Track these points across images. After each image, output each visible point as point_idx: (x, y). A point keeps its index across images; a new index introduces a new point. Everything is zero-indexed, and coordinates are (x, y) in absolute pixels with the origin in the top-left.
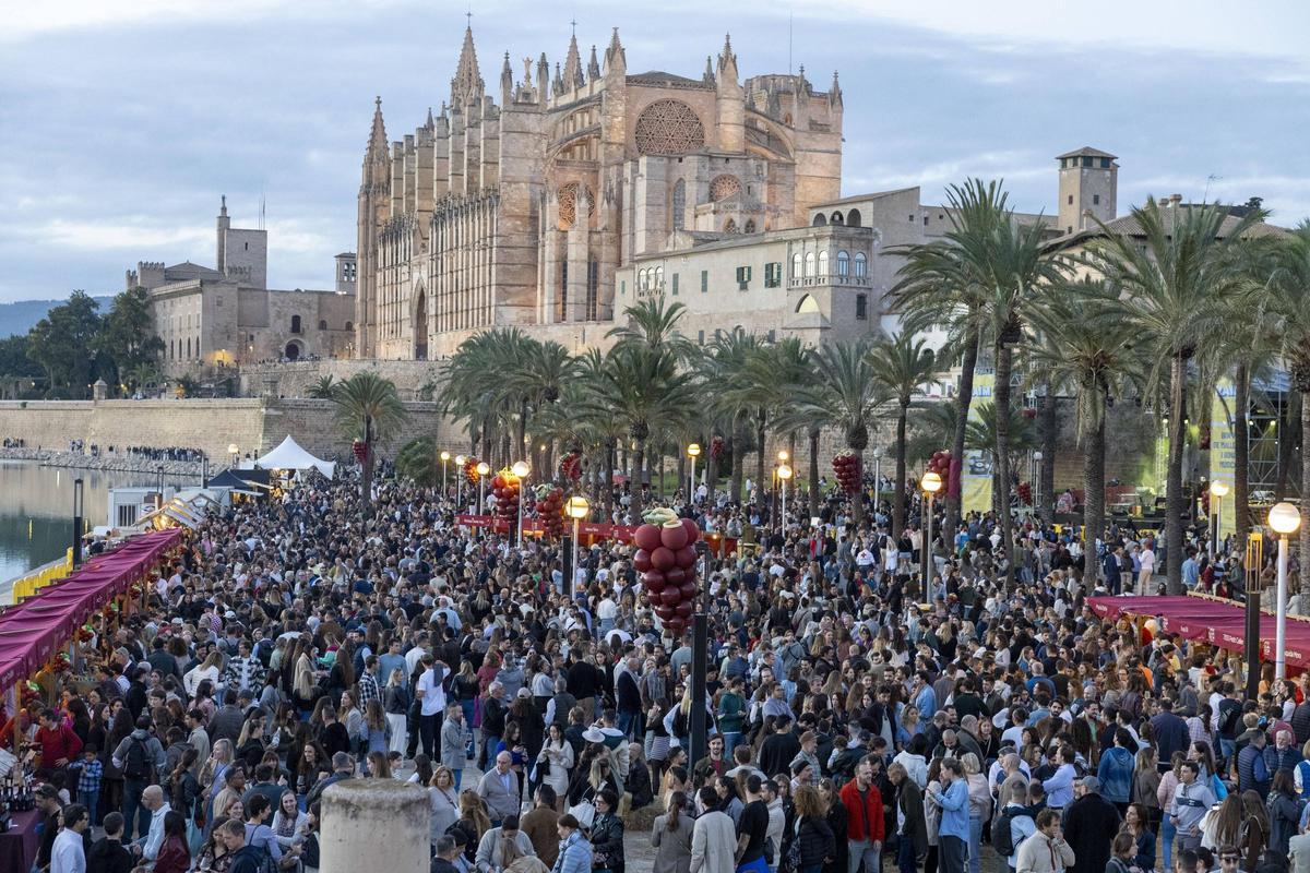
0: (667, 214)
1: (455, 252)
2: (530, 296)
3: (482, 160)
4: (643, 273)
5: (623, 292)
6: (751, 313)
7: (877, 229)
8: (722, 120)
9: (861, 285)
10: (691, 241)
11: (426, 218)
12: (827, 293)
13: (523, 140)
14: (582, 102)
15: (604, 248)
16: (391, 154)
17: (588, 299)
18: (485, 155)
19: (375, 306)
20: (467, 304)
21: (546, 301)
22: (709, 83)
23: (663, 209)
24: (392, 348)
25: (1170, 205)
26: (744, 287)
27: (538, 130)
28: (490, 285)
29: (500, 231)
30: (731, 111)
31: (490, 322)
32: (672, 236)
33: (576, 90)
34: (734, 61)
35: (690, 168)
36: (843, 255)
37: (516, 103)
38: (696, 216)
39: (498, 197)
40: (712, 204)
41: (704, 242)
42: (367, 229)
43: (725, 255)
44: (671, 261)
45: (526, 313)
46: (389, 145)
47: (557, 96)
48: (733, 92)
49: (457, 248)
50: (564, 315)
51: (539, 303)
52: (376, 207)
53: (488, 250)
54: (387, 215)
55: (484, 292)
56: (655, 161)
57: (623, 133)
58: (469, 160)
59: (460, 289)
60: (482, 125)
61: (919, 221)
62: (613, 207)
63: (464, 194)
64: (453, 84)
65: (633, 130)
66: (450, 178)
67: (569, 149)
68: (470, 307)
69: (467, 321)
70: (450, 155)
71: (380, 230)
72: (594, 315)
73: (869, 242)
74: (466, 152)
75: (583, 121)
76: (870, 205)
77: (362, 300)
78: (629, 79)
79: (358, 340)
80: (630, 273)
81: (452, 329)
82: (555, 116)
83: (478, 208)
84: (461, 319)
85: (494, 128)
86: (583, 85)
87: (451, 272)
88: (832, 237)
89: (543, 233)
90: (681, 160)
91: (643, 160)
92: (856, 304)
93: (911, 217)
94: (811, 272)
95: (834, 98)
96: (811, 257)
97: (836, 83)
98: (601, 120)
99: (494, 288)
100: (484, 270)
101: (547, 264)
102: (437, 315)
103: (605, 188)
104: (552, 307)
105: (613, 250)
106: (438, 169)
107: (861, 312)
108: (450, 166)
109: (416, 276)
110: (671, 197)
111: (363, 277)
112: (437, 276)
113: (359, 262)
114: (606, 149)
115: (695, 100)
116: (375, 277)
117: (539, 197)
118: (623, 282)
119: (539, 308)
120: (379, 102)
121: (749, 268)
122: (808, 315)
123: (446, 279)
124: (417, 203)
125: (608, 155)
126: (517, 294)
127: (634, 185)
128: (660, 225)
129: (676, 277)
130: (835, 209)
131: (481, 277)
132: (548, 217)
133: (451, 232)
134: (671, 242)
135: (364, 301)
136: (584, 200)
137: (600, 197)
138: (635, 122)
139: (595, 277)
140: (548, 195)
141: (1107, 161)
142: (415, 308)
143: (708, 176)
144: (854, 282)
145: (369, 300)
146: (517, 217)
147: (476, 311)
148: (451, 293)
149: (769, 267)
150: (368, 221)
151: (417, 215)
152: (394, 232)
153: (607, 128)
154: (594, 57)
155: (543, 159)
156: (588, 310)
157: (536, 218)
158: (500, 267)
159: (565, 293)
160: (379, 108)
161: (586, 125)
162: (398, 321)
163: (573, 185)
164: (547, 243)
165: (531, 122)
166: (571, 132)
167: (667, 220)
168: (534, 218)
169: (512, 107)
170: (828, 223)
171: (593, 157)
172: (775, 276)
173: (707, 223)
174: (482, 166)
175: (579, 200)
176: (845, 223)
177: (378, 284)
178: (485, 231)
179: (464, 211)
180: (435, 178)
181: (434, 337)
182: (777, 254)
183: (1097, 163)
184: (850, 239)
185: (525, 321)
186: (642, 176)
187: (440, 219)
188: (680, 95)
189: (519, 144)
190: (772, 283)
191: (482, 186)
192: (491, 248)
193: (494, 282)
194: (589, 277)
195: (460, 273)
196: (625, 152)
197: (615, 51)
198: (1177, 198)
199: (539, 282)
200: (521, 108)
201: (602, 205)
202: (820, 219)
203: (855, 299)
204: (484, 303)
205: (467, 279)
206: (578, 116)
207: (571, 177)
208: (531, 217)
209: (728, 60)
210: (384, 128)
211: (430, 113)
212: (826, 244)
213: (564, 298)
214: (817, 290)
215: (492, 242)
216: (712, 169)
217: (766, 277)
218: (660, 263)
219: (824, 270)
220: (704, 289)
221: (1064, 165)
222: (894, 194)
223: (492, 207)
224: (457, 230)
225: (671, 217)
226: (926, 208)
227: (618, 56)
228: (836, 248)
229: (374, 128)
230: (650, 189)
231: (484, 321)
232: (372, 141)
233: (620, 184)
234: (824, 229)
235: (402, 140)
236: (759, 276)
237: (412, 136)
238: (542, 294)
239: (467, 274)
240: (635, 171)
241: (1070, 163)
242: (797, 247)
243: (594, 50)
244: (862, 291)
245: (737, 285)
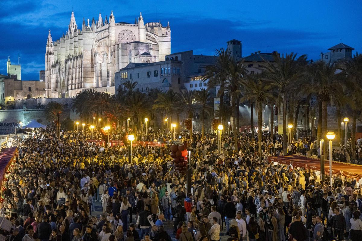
1: (72, 69)
2: (92, 80)
5: (117, 79)
6: (151, 83)
7: (182, 61)
8: (140, 34)
9: (179, 75)
10: (135, 65)
11: (63, 61)
12: (170, 78)
13: (89, 40)
14: (104, 30)
17: (107, 81)
19: (51, 84)
23: (126, 57)
25: (258, 54)
26: (149, 77)
27: (93, 37)
30: (142, 32)
31: (82, 87)
32: (129, 64)
35: (132, 46)
36: (174, 68)
38: (134, 59)
39: (83, 55)
40: (139, 56)
42: (48, 64)
43: (143, 69)
44: (130, 70)
45: (91, 85)
47: (97, 29)
48: (142, 27)
50: (101, 85)
52: (50, 58)
53: (81, 69)
54: (53, 60)
55: (80, 79)
56: (123, 45)
57: (115, 38)
59: (73, 78)
60: (77, 36)
61: (193, 59)
62: (113, 57)
63: (73, 54)
65: (117, 37)
66: (69, 50)
68: (76, 83)
69: (76, 87)
70: (69, 44)
71: (51, 64)
72: (109, 85)
73: (181, 64)
74: (74, 44)
75: (104, 35)
76: (180, 55)
77: (47, 82)
78: (116, 24)
79: (46, 92)
80: (119, 74)
81: (72, 89)
82: (96, 34)
83: (78, 58)
85: (81, 37)
86: (103, 26)
87: (71, 75)
88: (171, 63)
89: (95, 64)
90: (130, 45)
91: (120, 45)
92: (178, 80)
93: (191, 58)
94: (166, 72)
95: (169, 28)
96: (166, 68)
98: (109, 34)
99: (82, 78)
101: (96, 72)
106: (66, 48)
107: (179, 82)
108: (70, 47)
109: (61, 76)
110: (128, 54)
111: (47, 76)
112: (67, 76)
113: (46, 73)
114: (110, 42)
115: (133, 29)
116: (50, 76)
117: (93, 55)
118: (117, 76)
119: (94, 83)
121: (150, 72)
122: (165, 84)
124: (61, 57)
126: (89, 80)
127: (118, 51)
128: (125, 61)
129: (131, 74)
130: (171, 56)
131: (79, 75)
132: (96, 60)
133: (71, 64)
136: (105, 55)
137: (109, 55)
138: (118, 35)
139: (109, 75)
140: (96, 54)
141: (239, 43)
144: (177, 75)
145: (49, 82)
146: (88, 60)
147: (78, 84)
148: (71, 80)
149: (155, 72)
150: (48, 62)
151: (61, 60)
152: (55, 65)
153: (110, 37)
155: (94, 45)
156: (107, 83)
157: (93, 60)
158: (84, 73)
159: (101, 79)
162: (57, 87)
163: (102, 52)
164: (96, 66)
165: (90, 35)
166: (101, 38)
167: (127, 60)
169: (85, 32)
170: (170, 60)
171: (107, 44)
173: (138, 61)
174: (78, 47)
176: (174, 60)
177: (51, 78)
178: (79, 64)
179: (74, 59)
182: (157, 68)
183: (237, 43)
184: (176, 64)
185: (91, 87)
186: (120, 49)
187: (67, 61)
188: (129, 28)
190: (156, 75)
191: (78, 52)
193: (82, 77)
195: (73, 75)
196: (115, 43)
197: (112, 17)
198: (259, 52)
199: (94, 77)
200: (88, 32)
202: (168, 59)
204: (80, 82)
205: (75, 76)
208: (91, 60)
212: (170, 65)
213: (101, 81)
214: (167, 77)
215: (81, 67)
216: (138, 47)
218: (127, 71)
219: (169, 72)
220: (138, 77)
221: (228, 44)
222: (186, 52)
223: (81, 58)
226: (194, 55)
228: (172, 66)
230: (122, 52)
231: (80, 87)
232: (48, 41)
236: (153, 74)
238: (95, 80)
240: (118, 47)
241: (230, 43)
242: (162, 66)
243: (106, 17)
244: (179, 77)
245: (147, 76)
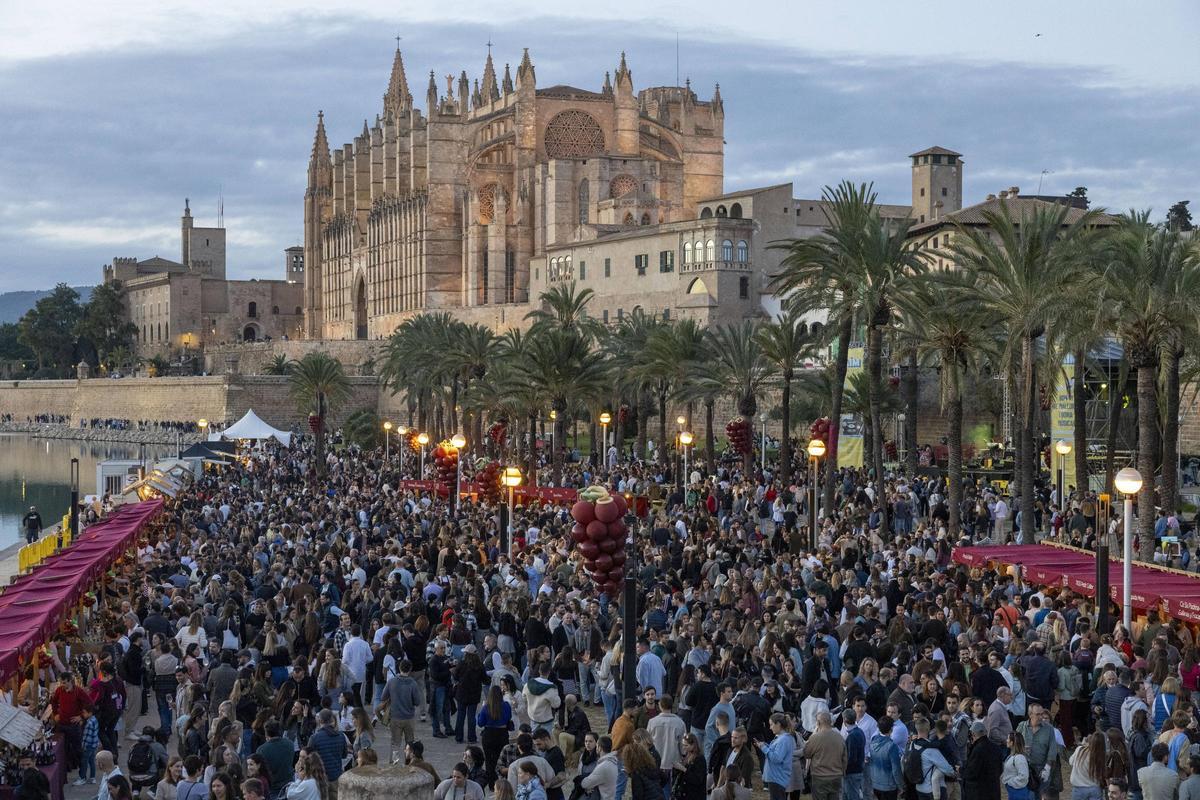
0: (574, 209)
1: (390, 245)
2: (456, 283)
3: (412, 165)
4: (554, 261)
5: (537, 278)
6: (648, 295)
7: (756, 220)
8: (620, 127)
9: (743, 269)
10: (596, 233)
11: (364, 215)
12: (714, 276)
13: (446, 147)
14: (498, 113)
15: (519, 239)
16: (333, 160)
17: (507, 284)
18: (414, 161)
19: (321, 293)
20: (402, 291)
21: (470, 286)
22: (607, 95)
23: (570, 205)
24: (336, 330)
25: (1009, 197)
26: (642, 272)
27: (461, 138)
28: (421, 274)
29: (430, 226)
30: (627, 119)
31: (421, 305)
32: (578, 230)
33: (493, 103)
34: (629, 76)
35: (592, 169)
36: (727, 243)
37: (441, 115)
38: (599, 211)
39: (426, 197)
40: (613, 200)
41: (607, 234)
42: (313, 225)
43: (625, 245)
44: (578, 250)
45: (453, 298)
46: (331, 153)
47: (476, 109)
48: (629, 102)
49: (391, 241)
50: (486, 298)
51: (464, 288)
52: (320, 207)
53: (419, 243)
54: (330, 214)
55: (416, 279)
56: (562, 163)
57: (534, 139)
58: (401, 165)
59: (394, 276)
60: (412, 134)
61: (792, 213)
62: (527, 203)
63: (397, 195)
64: (385, 99)
65: (542, 135)
66: (385, 181)
67: (488, 154)
68: (404, 292)
69: (402, 305)
70: (384, 161)
71: (324, 227)
72: (512, 298)
73: (750, 231)
74: (398, 158)
75: (499, 129)
76: (750, 200)
77: (310, 288)
78: (540, 94)
79: (307, 323)
80: (543, 261)
81: (388, 312)
82: (474, 127)
83: (410, 207)
84: (396, 303)
85: (421, 137)
86: (499, 99)
87: (387, 262)
88: (718, 228)
89: (467, 228)
90: (584, 163)
91: (552, 163)
92: (738, 286)
93: (786, 210)
94: (699, 258)
95: (716, 106)
96: (699, 245)
97: (718, 94)
98: (515, 128)
99: (424, 275)
100: (416, 261)
101: (470, 254)
102: (375, 300)
103: (519, 188)
104: (475, 291)
105: (527, 241)
106: (374, 173)
107: (744, 293)
108: (385, 170)
109: (356, 266)
110: (577, 194)
111: (309, 268)
112: (374, 266)
113: (306, 254)
114: (519, 154)
115: (596, 110)
116: (320, 268)
117: (462, 196)
118: (537, 270)
119: (464, 293)
120: (321, 116)
121: (646, 256)
122: (697, 296)
123: (383, 269)
124: (356, 203)
125: (522, 159)
126: (444, 281)
127: (544, 184)
128: (568, 219)
129: (583, 264)
130: (719, 204)
131: (412, 266)
132: (470, 213)
133: (387, 228)
134: (578, 234)
135: (311, 289)
136: (501, 198)
137: (515, 196)
138: (544, 129)
139: (512, 265)
140: (470, 194)
141: (953, 158)
142: (356, 294)
143: (607, 175)
144: (737, 267)
145: (316, 287)
146: (444, 214)
147: (409, 296)
148: (387, 280)
149: (664, 255)
150: (314, 218)
151: (356, 214)
152: (336, 228)
153: (520, 135)
154: (508, 74)
155: (465, 163)
156: (507, 293)
157: (460, 215)
158: (430, 257)
159: (486, 279)
160: (321, 120)
161: (502, 133)
162: (341, 305)
163: (493, 185)
164: (470, 236)
165: (454, 131)
166: (489, 139)
167: (574, 215)
168: (458, 215)
169: (437, 119)
170: (714, 215)
171: (509, 161)
172: (669, 262)
173: (608, 217)
174: (412, 170)
175: (498, 199)
176: (729, 215)
177: (323, 274)
178: (416, 226)
179: (397, 209)
180: (371, 181)
181: (374, 319)
182: (670, 243)
183: (944, 160)
184: (733, 229)
185: (452, 304)
186: (551, 176)
187: (376, 216)
188: (583, 106)
189: (444, 150)
190: (666, 268)
191: (412, 187)
192: (421, 241)
193: (424, 270)
194: (507, 265)
195: (394, 263)
196: (537, 156)
197: (526, 69)
198: (1015, 191)
199: (464, 270)
200: (445, 119)
201: (517, 203)
202: (707, 212)
203: (738, 280)
204: (416, 290)
205: (401, 269)
206: (495, 125)
207: (490, 178)
208: (455, 214)
209: (624, 75)
210: (326, 138)
211: (366, 125)
212: (713, 233)
213: (486, 284)
214: (705, 274)
215: (422, 236)
216: (612, 170)
217: (661, 262)
218: (569, 252)
219: (711, 256)
220: (608, 274)
221: (916, 162)
222: (770, 189)
223: (421, 206)
224: (391, 226)
225: (577, 213)
226: (798, 201)
227: (528, 73)
228: (720, 238)
229: (317, 138)
230: (558, 187)
231: (416, 305)
232: (315, 150)
233: (532, 184)
234: (711, 220)
235: (342, 148)
236: (655, 263)
237: (351, 145)
238: (467, 280)
239: (401, 264)
240: (545, 172)
241: (921, 160)
242: (687, 237)
243: (507, 68)
244: (745, 274)
245: (636, 271)
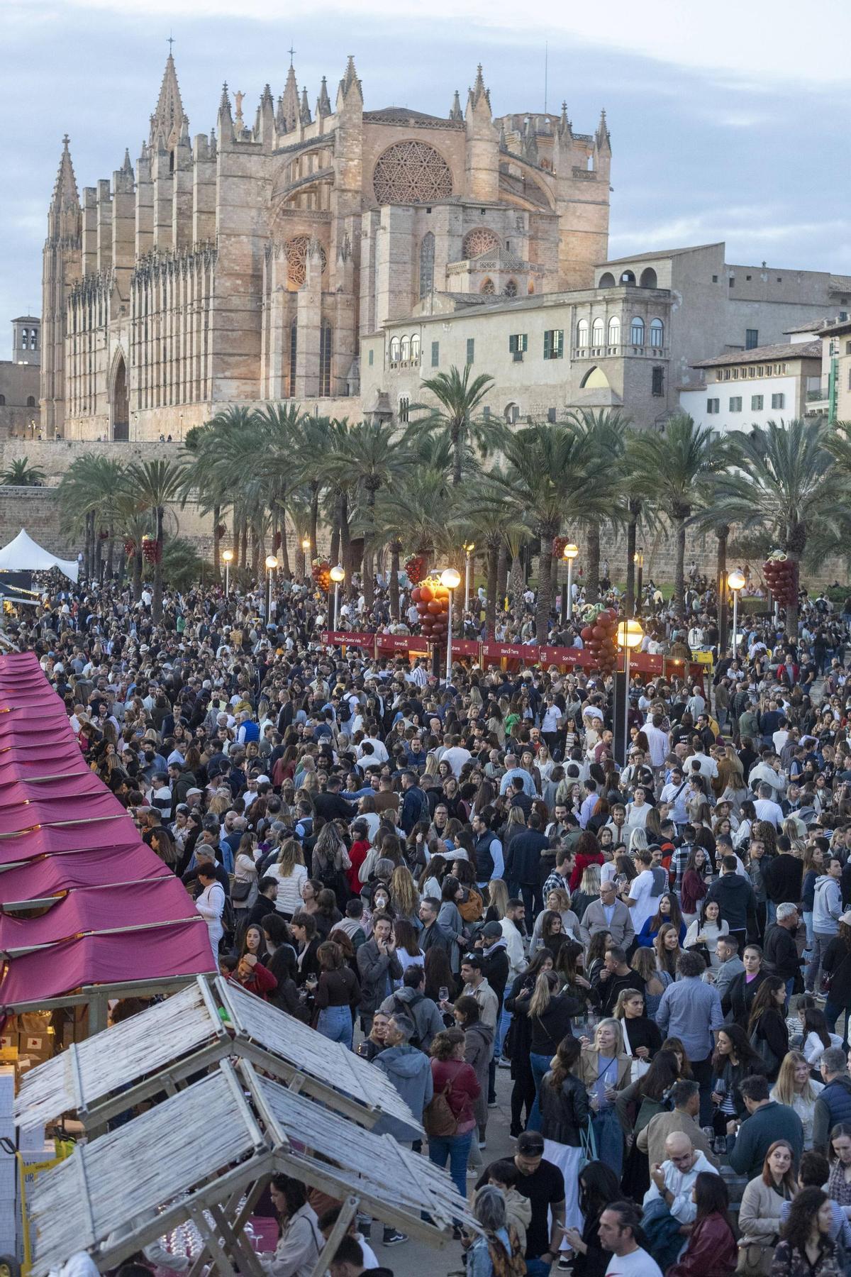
0: (414, 273)
1: (162, 315)
2: (252, 368)
3: (195, 209)
4: (396, 341)
5: (371, 363)
6: (527, 389)
7: (675, 292)
8: (474, 165)
9: (658, 356)
10: (453, 304)
11: (127, 276)
12: (619, 366)
13: (243, 186)
14: (312, 142)
15: (339, 312)
16: (82, 202)
17: (321, 371)
18: (198, 204)
19: (64, 378)
20: (178, 376)
21: (272, 373)
22: (456, 122)
23: (409, 267)
24: (85, 427)
26: (518, 358)
27: (261, 174)
28: (206, 355)
29: (218, 292)
30: (484, 155)
31: (205, 397)
32: (428, 299)
33: (302, 129)
34: (487, 97)
35: (440, 219)
36: (637, 321)
37: (235, 142)
38: (448, 276)
39: (215, 252)
40: (468, 262)
41: (467, 306)
42: (54, 288)
43: (495, 321)
44: (429, 327)
45: (248, 388)
46: (80, 192)
47: (279, 136)
48: (486, 132)
49: (165, 311)
50: (293, 389)
51: (263, 376)
52: (64, 263)
53: (203, 314)
54: (79, 272)
55: (199, 363)
56: (399, 211)
57: (359, 178)
58: (179, 209)
59: (168, 358)
60: (195, 168)
61: (723, 283)
62: (350, 264)
63: (173, 249)
64: (152, 121)
65: (370, 175)
66: (156, 230)
67: (295, 198)
68: (182, 380)
69: (178, 396)
70: (156, 204)
71: (69, 291)
72: (328, 390)
73: (667, 307)
74: (175, 200)
75: (310, 165)
76: (668, 264)
77: (48, 372)
78: (366, 116)
79: (44, 418)
80: (381, 340)
81: (158, 405)
82: (280, 160)
83: (191, 264)
84: (171, 393)
85: (208, 172)
86: (310, 123)
87: (158, 339)
88: (625, 300)
89: (269, 294)
90: (429, 211)
91: (386, 211)
92: (651, 379)
93: (715, 278)
94: (599, 341)
95: (603, 140)
96: (599, 323)
97: (603, 124)
98: (334, 163)
99: (210, 358)
100: (199, 337)
101: (273, 331)
102: (140, 390)
103: (339, 242)
104: (280, 379)
105: (350, 314)
106: (140, 219)
107: (657, 389)
108: (156, 215)
109: (114, 343)
110: (418, 253)
111: (49, 344)
112: (140, 343)
113: (44, 328)
114: (340, 197)
115: (442, 142)
116: (63, 344)
117: (263, 253)
118: (371, 352)
119: (263, 382)
120: (66, 142)
121: (525, 337)
122: (595, 391)
123: (152, 348)
124: (114, 258)
125: (343, 204)
126: (237, 365)
127: (374, 239)
128: (405, 286)
129: (435, 346)
130: (626, 268)
131: (195, 344)
132: (274, 275)
133: (158, 293)
134: (428, 305)
135: (51, 372)
136: (316, 256)
137: (332, 253)
138: (373, 165)
139: (329, 346)
140: (274, 250)
142: (113, 381)
143: (462, 229)
144: (649, 353)
145: (57, 371)
146: (238, 276)
147: (188, 385)
148: (158, 363)
149: (549, 335)
150: (55, 280)
151: (114, 273)
152: (87, 292)
153: (341, 173)
154: (324, 90)
155: (267, 209)
156: (321, 383)
157: (260, 277)
158: (218, 333)
159: (293, 364)
160: (66, 148)
161: (315, 170)
162: (93, 395)
163: (303, 239)
164: (273, 305)
165: (253, 164)
166: (297, 178)
167: (414, 280)
168: (256, 277)
169: (231, 148)
170: (617, 283)
171: (324, 207)
172: (556, 345)
173: (462, 283)
174: (195, 216)
175: (311, 257)
176: (638, 284)
177: (67, 353)
178: (199, 291)
179: (172, 268)
180: (137, 230)
181: (137, 414)
182: (559, 320)
184: (645, 303)
185: (247, 397)
186: (384, 228)
187: (144, 277)
188: (425, 135)
189: (239, 190)
190: (551, 354)
191: (195, 239)
192: (207, 311)
193: (210, 350)
194: (322, 345)
195: (168, 340)
196: (362, 201)
197: (350, 84)
199: (263, 351)
200: (242, 149)
201: (337, 264)
202: (607, 279)
203: (650, 372)
204: (199, 376)
205: (178, 348)
206: (305, 159)
207: (300, 229)
208: (253, 276)
209: (479, 95)
210: (73, 172)
211: (127, 154)
212: (618, 308)
213: (293, 370)
214: (606, 362)
215: (208, 305)
216: (466, 221)
217: (546, 345)
218: (417, 329)
219: (615, 338)
220: (470, 360)
222: (696, 250)
223: (207, 264)
224: (165, 291)
225: (418, 278)
227: (353, 89)
228: (629, 314)
229: (61, 171)
230: (394, 243)
231: (198, 396)
232: (59, 187)
233: (358, 239)
234: (616, 290)
235: (95, 185)
236: (536, 346)
237: (107, 181)
238: (267, 365)
239: (178, 341)
240: (376, 223)
242: (582, 312)
243: (324, 82)
244: (659, 363)
245: (511, 355)
